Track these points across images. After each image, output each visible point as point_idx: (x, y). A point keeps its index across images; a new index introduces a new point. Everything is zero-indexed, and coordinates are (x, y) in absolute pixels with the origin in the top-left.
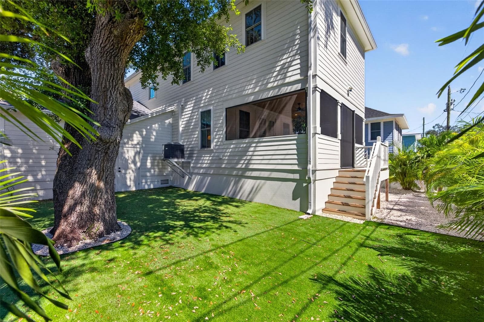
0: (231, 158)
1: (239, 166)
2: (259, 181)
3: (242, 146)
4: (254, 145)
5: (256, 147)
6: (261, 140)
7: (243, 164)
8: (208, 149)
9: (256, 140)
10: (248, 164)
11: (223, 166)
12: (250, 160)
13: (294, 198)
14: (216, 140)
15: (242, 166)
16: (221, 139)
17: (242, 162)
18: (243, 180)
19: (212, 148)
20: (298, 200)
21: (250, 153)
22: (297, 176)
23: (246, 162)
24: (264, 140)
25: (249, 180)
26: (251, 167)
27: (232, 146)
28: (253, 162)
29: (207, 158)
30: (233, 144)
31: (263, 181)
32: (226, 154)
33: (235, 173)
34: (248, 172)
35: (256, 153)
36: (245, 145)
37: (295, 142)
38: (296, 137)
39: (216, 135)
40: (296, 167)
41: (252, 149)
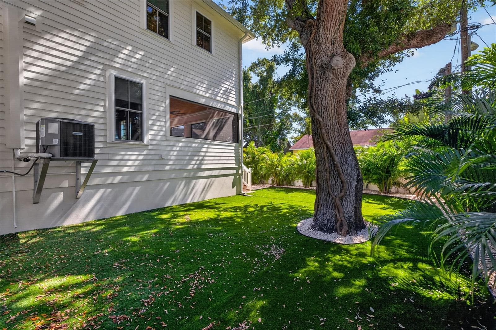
0: (179, 158)
1: (190, 167)
2: (210, 179)
3: (194, 145)
4: (206, 146)
5: (208, 148)
6: (212, 143)
7: (195, 164)
8: (138, 143)
9: (209, 142)
10: (201, 164)
11: (167, 168)
12: (203, 160)
13: (233, 187)
14: (152, 132)
15: (193, 167)
16: (162, 133)
17: (194, 162)
18: (194, 181)
19: (145, 142)
20: (235, 188)
21: (203, 154)
22: (234, 172)
23: (198, 162)
24: (215, 143)
25: (201, 180)
26: (203, 167)
27: (180, 144)
28: (205, 162)
29: (134, 157)
30: (182, 143)
31: (214, 179)
32: (172, 153)
33: (185, 174)
34: (200, 172)
35: (208, 154)
36: (197, 145)
37: (233, 148)
38: (234, 145)
39: (153, 125)
40: (234, 166)
41: (204, 150)
